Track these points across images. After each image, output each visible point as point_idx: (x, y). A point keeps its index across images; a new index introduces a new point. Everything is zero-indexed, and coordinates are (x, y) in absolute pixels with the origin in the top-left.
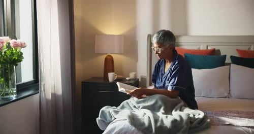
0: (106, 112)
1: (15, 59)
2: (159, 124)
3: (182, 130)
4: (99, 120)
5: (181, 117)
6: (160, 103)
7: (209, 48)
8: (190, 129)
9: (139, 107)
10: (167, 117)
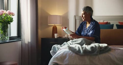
0: (55, 47)
1: (9, 20)
2: (84, 49)
3: (96, 51)
4: (51, 52)
5: (95, 46)
6: (84, 42)
7: (105, 22)
8: (100, 51)
9: (73, 44)
10: (88, 46)
